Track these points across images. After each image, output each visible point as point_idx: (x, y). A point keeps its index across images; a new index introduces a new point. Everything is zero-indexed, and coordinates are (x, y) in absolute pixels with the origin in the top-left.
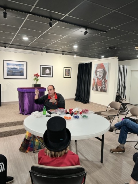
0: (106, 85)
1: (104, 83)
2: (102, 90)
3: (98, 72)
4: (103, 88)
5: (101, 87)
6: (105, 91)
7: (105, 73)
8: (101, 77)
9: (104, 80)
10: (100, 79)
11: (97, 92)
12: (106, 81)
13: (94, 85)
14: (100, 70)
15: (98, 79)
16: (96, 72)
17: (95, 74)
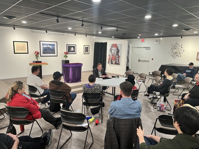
0: (119, 59)
1: (117, 58)
2: (116, 63)
3: (113, 50)
4: (117, 62)
5: (115, 61)
6: (118, 64)
7: (118, 51)
8: (115, 54)
9: (118, 56)
10: (114, 55)
11: (112, 65)
12: (119, 57)
13: (110, 60)
14: (114, 48)
15: (113, 55)
16: (111, 50)
17: (110, 51)
